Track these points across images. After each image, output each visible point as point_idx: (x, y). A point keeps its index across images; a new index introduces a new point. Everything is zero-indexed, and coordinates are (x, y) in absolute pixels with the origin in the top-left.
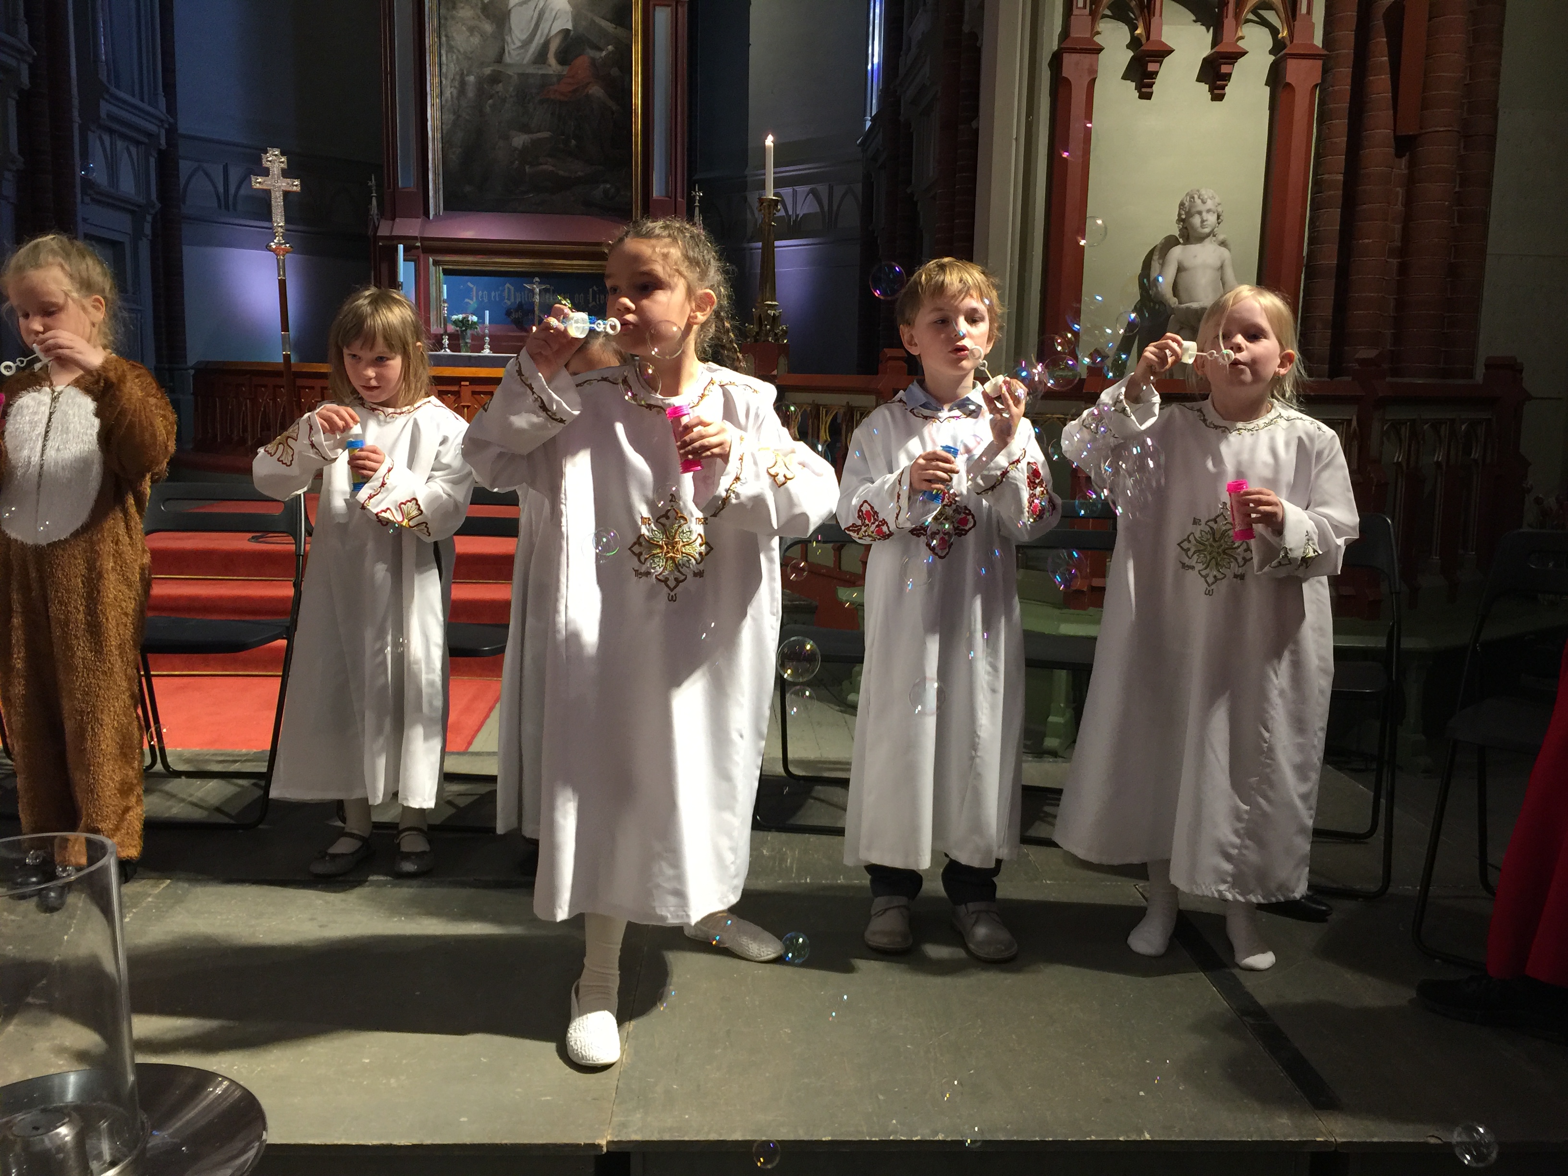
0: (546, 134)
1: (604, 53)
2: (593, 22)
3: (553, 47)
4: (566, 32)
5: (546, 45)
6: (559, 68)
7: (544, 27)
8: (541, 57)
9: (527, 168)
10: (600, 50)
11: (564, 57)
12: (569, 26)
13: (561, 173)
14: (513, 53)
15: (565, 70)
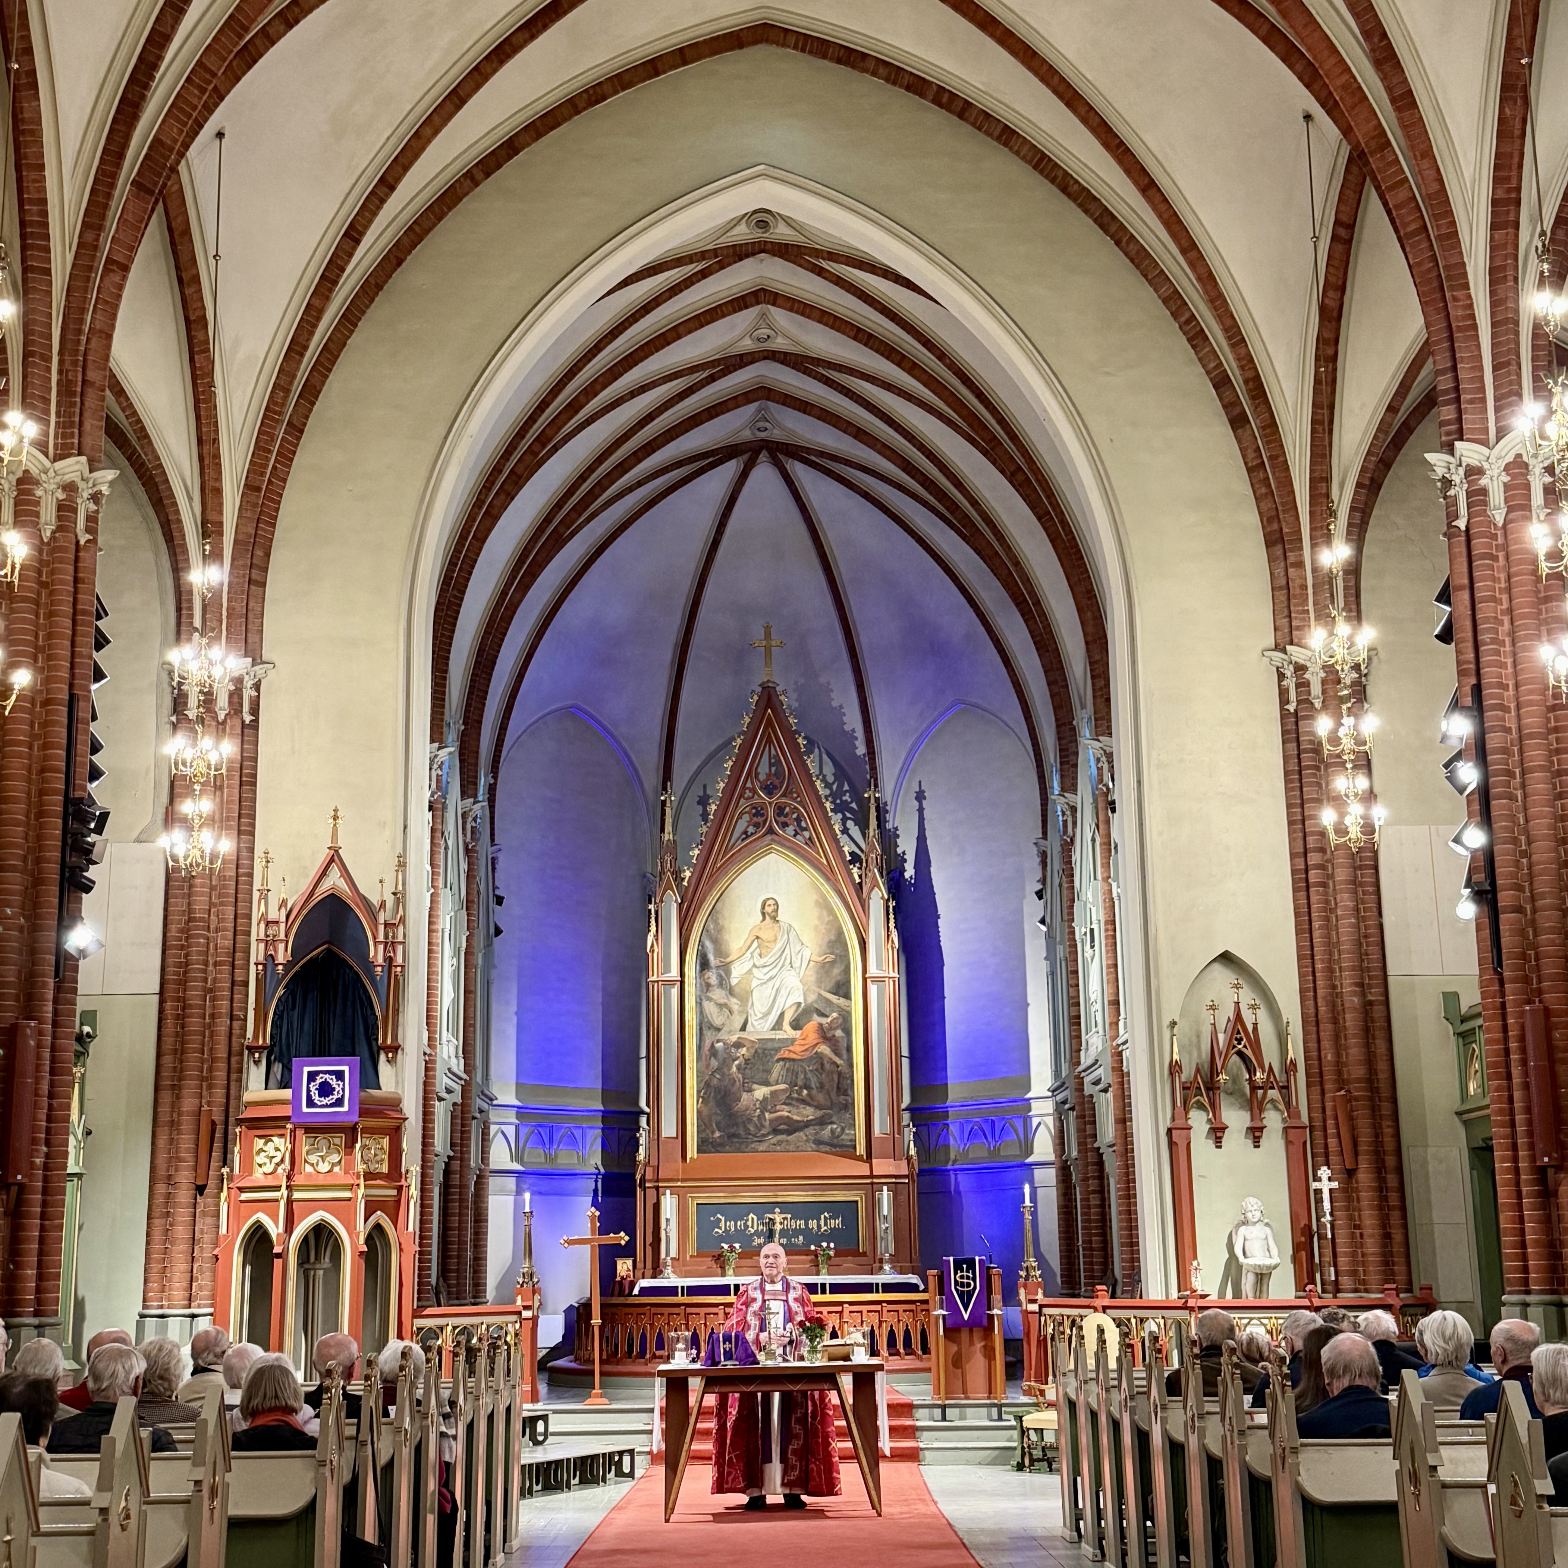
0: (783, 1086)
1: (829, 1020)
2: (820, 995)
3: (788, 1017)
4: (799, 1004)
5: (782, 1015)
6: (793, 1032)
7: (780, 1001)
8: (778, 1025)
9: (767, 1115)
10: (827, 1016)
11: (796, 1025)
12: (801, 1000)
13: (795, 1117)
14: (755, 1023)
15: (797, 1034)
